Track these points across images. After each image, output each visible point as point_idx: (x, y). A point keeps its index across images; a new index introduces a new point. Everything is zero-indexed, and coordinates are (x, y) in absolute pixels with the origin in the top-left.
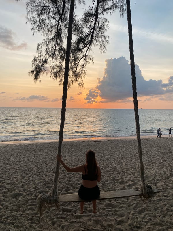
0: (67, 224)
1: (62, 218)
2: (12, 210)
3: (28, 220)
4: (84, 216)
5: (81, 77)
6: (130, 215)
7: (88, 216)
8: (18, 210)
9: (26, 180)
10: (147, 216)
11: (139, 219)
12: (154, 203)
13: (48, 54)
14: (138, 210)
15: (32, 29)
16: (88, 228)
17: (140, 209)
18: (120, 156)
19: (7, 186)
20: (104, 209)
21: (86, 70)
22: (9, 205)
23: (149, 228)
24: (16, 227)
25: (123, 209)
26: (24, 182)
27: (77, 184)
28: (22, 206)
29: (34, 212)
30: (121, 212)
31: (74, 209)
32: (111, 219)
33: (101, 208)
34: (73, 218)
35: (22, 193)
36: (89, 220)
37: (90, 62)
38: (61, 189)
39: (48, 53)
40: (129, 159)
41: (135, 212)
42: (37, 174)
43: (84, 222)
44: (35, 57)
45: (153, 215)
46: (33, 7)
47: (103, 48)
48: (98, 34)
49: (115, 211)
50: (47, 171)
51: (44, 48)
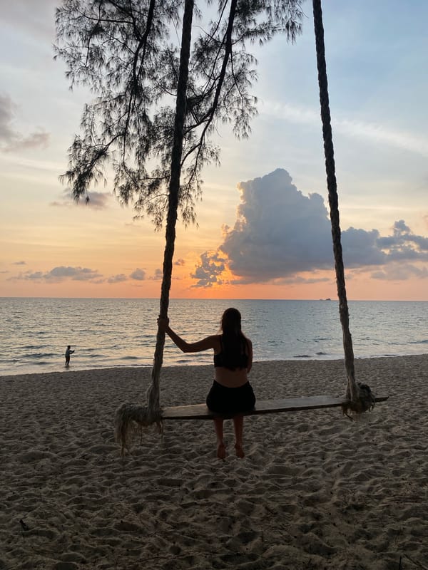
0: (174, 508)
1: (159, 497)
2: (25, 484)
3: (70, 502)
4: (216, 492)
5: (190, 196)
6: (335, 487)
7: (227, 492)
8: (41, 485)
9: (54, 430)
10: (377, 485)
11: (359, 493)
12: (390, 462)
13: (110, 132)
14: (353, 476)
15: (68, 75)
16: (232, 515)
17: (359, 473)
18: (291, 385)
19: (4, 442)
20: (265, 478)
21: (202, 182)
22: (14, 476)
23: (388, 506)
24: (38, 516)
25: (314, 475)
26: (50, 434)
27: (189, 433)
28: (51, 476)
29: (84, 487)
30: (311, 481)
31: (189, 481)
32: (285, 495)
33: (257, 477)
34: (188, 498)
35: (48, 452)
36: (232, 500)
37: (211, 160)
38: (150, 443)
39: (108, 130)
40: (313, 390)
41: (345, 480)
42: (83, 419)
43: (217, 504)
44: (77, 139)
45: (393, 483)
46: (71, 23)
47: (242, 127)
48: (230, 94)
49: (296, 481)
50: (110, 413)
51: (99, 119)
